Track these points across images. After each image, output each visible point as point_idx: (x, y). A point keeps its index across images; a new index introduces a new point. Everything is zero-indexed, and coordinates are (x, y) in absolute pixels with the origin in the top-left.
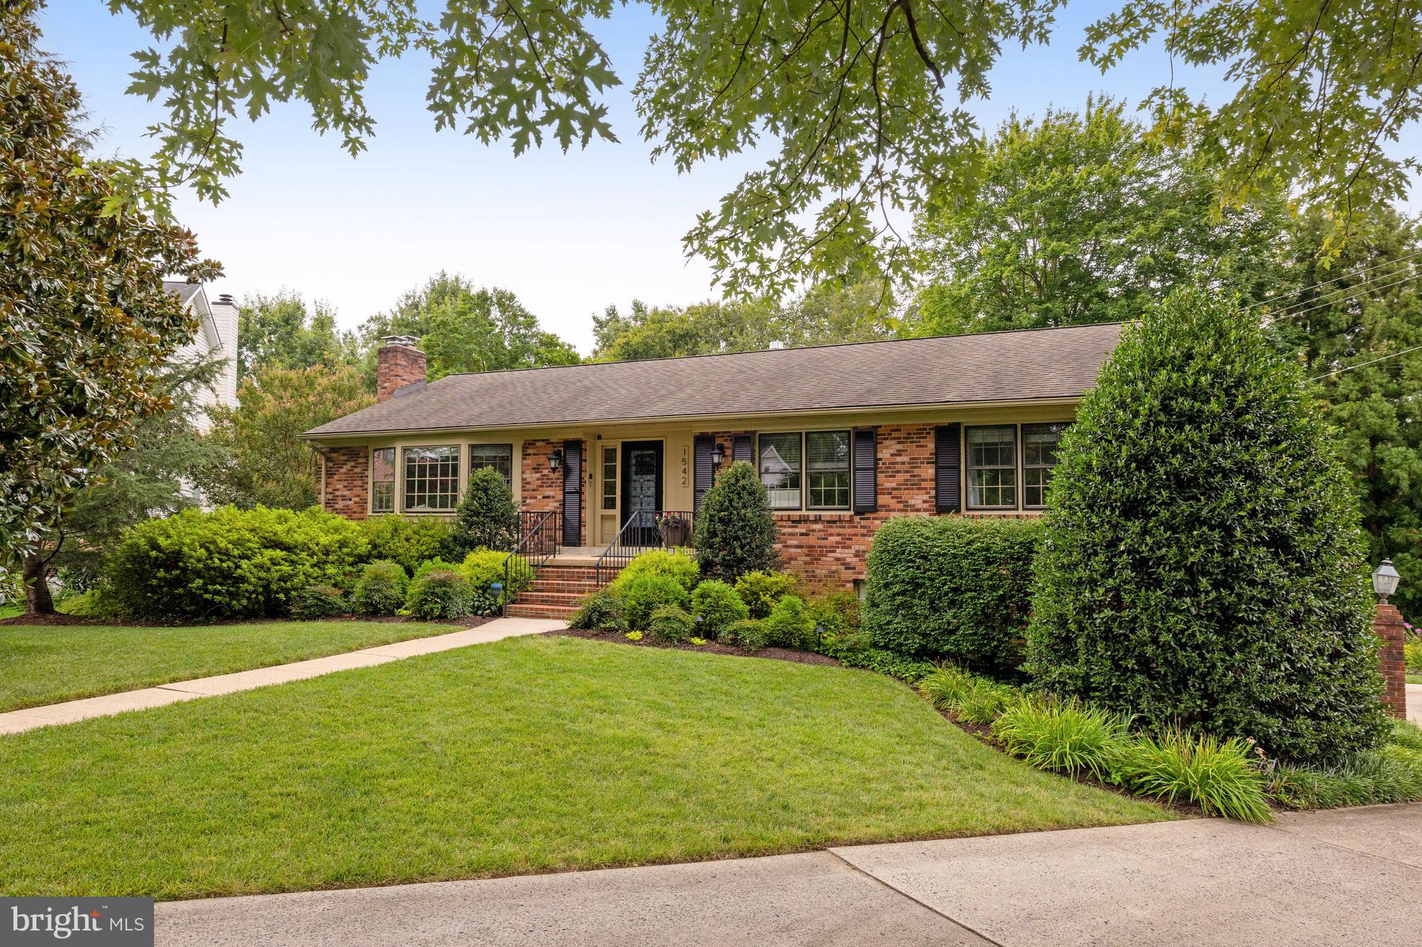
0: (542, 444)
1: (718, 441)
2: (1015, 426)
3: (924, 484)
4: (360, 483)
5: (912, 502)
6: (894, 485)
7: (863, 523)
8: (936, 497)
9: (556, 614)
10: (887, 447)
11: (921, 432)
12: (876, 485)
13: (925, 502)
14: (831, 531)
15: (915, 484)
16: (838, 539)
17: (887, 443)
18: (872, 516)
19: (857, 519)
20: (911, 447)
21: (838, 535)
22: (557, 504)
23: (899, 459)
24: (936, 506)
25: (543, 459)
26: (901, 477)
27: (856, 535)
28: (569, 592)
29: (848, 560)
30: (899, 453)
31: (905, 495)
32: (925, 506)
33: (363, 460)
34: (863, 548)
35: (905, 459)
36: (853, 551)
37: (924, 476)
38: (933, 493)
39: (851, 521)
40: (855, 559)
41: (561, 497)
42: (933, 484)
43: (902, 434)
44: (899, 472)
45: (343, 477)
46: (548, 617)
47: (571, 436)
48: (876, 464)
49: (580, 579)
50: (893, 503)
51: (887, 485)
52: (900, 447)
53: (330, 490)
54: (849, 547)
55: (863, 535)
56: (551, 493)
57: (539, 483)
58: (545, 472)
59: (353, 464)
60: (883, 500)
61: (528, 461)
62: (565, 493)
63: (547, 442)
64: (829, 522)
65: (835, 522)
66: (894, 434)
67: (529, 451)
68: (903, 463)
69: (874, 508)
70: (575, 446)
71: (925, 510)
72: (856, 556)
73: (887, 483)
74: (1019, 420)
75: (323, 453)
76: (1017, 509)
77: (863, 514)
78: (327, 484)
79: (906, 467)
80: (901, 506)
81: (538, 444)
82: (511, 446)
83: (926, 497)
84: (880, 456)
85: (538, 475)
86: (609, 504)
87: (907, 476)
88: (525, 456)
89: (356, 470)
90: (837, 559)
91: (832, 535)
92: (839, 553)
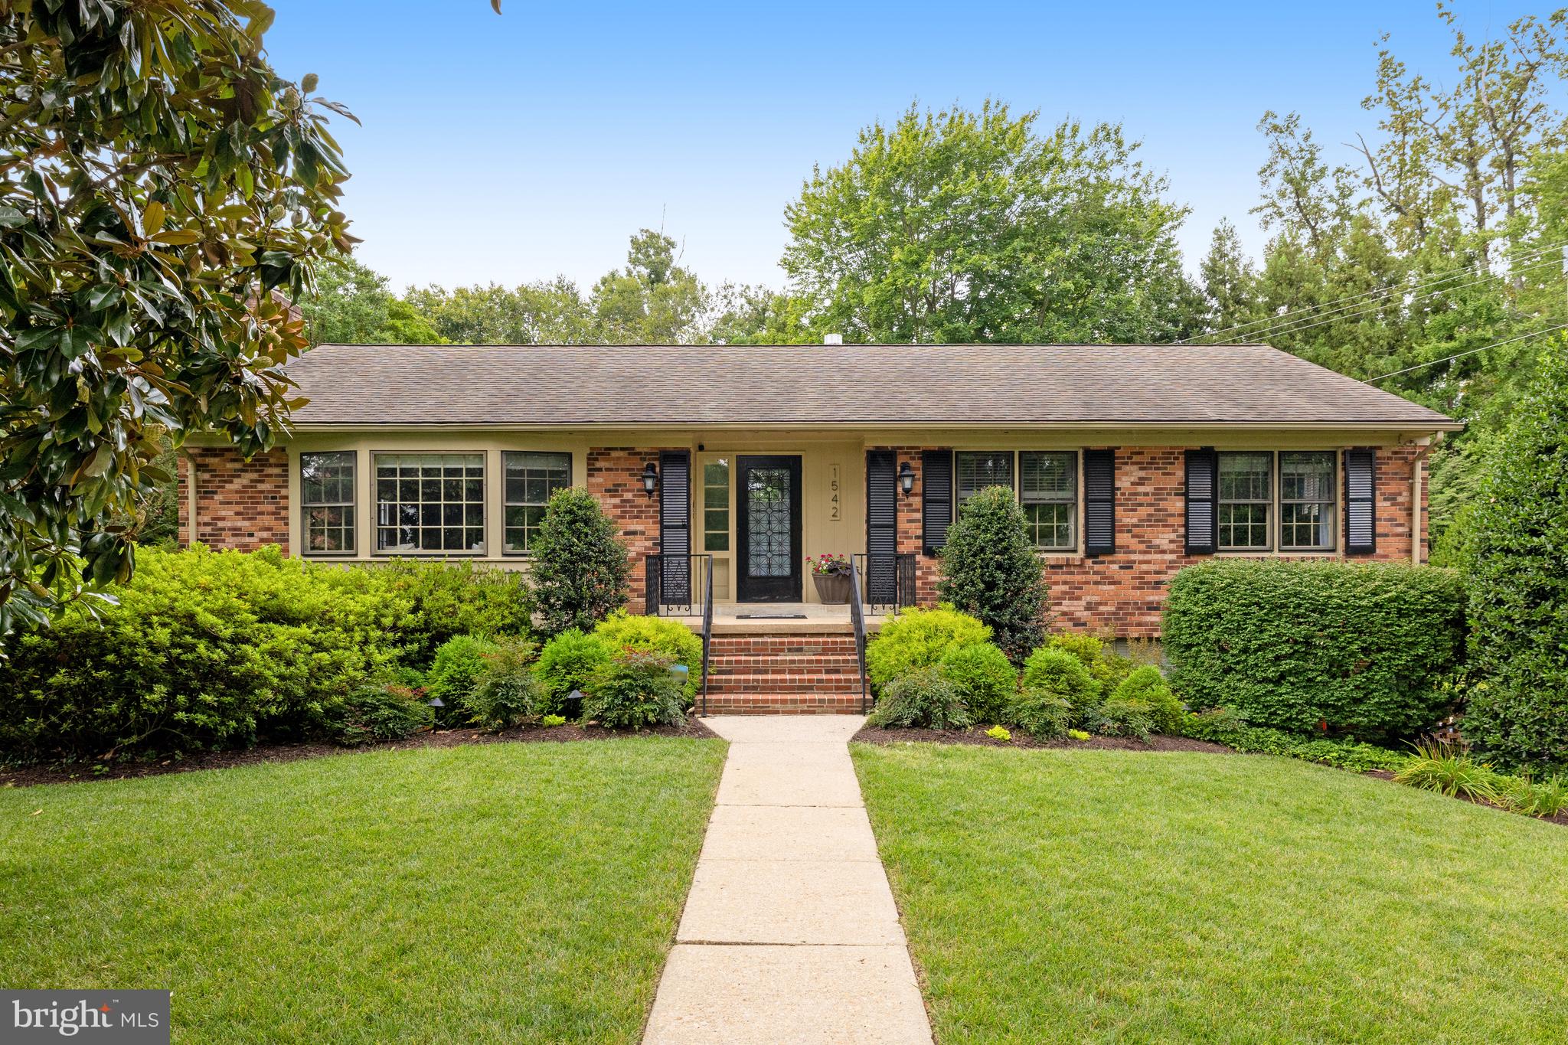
0: (621, 454)
1: (901, 459)
2: (1272, 453)
3: (1171, 520)
4: (271, 508)
5: (1156, 542)
6: (1135, 521)
7: (1097, 567)
8: (1186, 536)
9: (790, 707)
10: (1126, 474)
11: (1169, 456)
12: (1113, 520)
13: (1171, 541)
14: (1055, 578)
15: (1159, 520)
16: (1065, 588)
17: (1127, 468)
18: (1107, 558)
19: (1089, 562)
20: (1155, 475)
21: (1065, 583)
22: (650, 544)
23: (1141, 489)
24: (1186, 546)
25: (623, 477)
26: (1143, 511)
27: (1087, 583)
28: (774, 672)
29: (1077, 614)
30: (1141, 482)
31: (1148, 533)
32: (1173, 546)
33: (277, 471)
34: (1096, 599)
35: (1148, 489)
36: (1083, 603)
37: (1171, 510)
38: (1182, 531)
39: (1081, 566)
40: (1086, 613)
41: (657, 533)
42: (1182, 521)
43: (1146, 458)
44: (1141, 505)
45: (236, 497)
46: (776, 712)
47: (671, 444)
48: (1113, 494)
49: (776, 651)
50: (1133, 543)
51: (1127, 521)
52: (1142, 474)
53: (207, 519)
54: (1079, 598)
55: (1096, 583)
56: (640, 528)
57: (618, 511)
58: (628, 496)
59: (255, 476)
60: (1122, 539)
61: (598, 479)
62: (663, 527)
63: (632, 452)
64: (1053, 567)
65: (1061, 567)
66: (1136, 458)
67: (598, 465)
68: (1146, 494)
69: (1111, 550)
70: (678, 458)
71: (1172, 552)
72: (1087, 609)
73: (1124, 517)
74: (1275, 447)
75: (192, 457)
76: (1271, 551)
77: (1096, 556)
78: (199, 510)
79: (1150, 499)
80: (1143, 547)
81: (614, 454)
82: (570, 455)
83: (1173, 536)
84: (1118, 484)
85: (617, 501)
86: (715, 543)
87: (1151, 510)
88: (592, 471)
89: (261, 487)
90: (1064, 614)
91: (1056, 583)
92: (1067, 605)
